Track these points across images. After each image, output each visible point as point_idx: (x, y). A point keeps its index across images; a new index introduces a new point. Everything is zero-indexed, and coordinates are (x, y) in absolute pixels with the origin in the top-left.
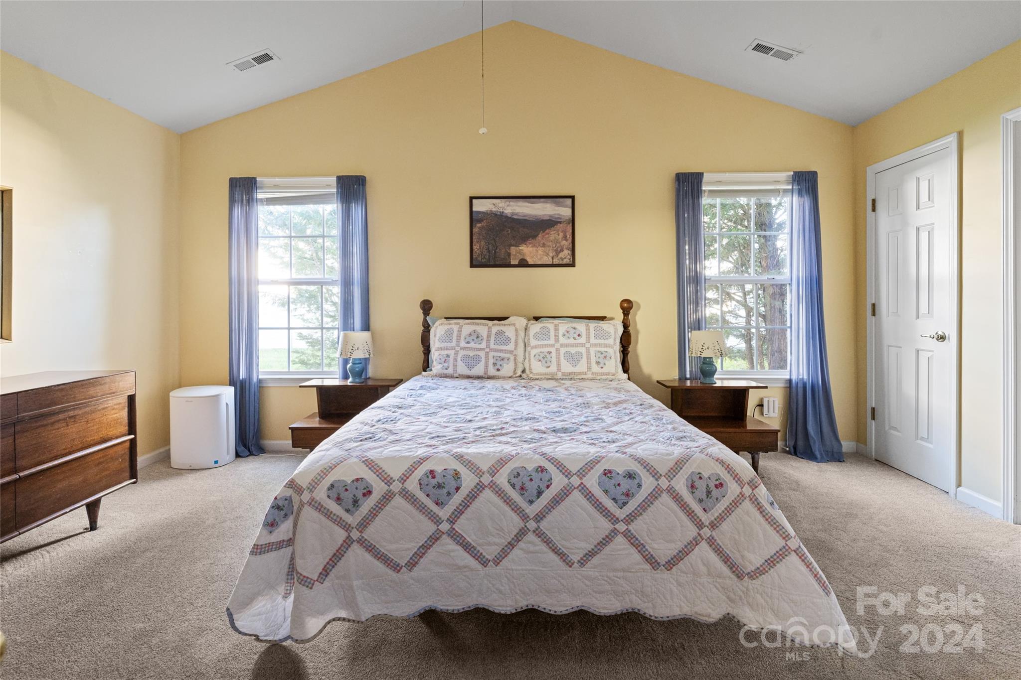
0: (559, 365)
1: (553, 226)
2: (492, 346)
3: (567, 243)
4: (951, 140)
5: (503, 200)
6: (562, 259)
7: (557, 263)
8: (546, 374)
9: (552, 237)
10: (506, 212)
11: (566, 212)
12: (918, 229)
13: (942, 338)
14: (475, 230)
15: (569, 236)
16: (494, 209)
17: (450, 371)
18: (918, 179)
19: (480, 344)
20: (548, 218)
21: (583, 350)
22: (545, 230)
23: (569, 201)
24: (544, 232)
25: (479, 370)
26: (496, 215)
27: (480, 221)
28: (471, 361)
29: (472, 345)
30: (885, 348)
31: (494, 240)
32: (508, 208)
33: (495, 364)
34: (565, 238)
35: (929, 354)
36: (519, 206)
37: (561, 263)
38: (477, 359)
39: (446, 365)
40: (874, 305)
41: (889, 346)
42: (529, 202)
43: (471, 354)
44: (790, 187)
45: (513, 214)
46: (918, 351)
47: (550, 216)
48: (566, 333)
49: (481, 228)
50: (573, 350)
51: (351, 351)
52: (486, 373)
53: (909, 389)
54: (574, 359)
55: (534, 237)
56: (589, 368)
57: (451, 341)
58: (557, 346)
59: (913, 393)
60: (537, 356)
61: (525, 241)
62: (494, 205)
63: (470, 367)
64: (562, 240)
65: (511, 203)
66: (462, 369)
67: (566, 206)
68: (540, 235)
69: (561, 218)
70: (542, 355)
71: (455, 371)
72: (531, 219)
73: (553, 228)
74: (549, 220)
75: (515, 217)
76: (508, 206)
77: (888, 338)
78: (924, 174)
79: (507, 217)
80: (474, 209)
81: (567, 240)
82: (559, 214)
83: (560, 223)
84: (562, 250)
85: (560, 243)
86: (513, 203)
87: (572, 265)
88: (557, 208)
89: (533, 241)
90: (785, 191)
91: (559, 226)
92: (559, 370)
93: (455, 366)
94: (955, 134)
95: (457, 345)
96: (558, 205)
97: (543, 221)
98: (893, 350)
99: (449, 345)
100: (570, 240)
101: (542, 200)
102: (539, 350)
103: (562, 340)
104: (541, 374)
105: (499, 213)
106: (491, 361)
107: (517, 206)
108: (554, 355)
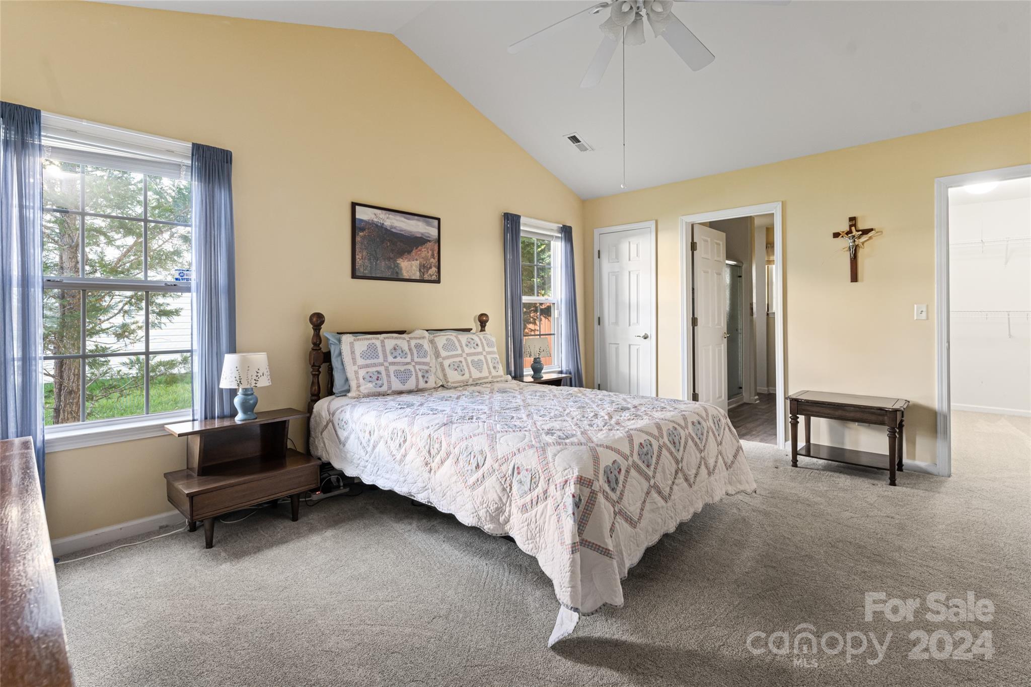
0: (470, 373)
1: (424, 244)
2: (416, 360)
3: (434, 261)
4: (652, 225)
5: (384, 212)
6: (431, 276)
7: (427, 279)
8: (462, 382)
9: (423, 254)
10: (385, 223)
11: (433, 232)
12: (630, 272)
13: (646, 337)
14: (358, 239)
15: (436, 255)
16: (375, 220)
17: (385, 388)
18: (630, 243)
19: (406, 357)
20: (420, 236)
21: (482, 357)
22: (418, 247)
23: (436, 222)
24: (416, 248)
25: (411, 384)
26: (377, 225)
27: (362, 230)
28: (404, 376)
29: (398, 359)
30: (607, 345)
31: (375, 251)
32: (388, 220)
33: (423, 377)
34: (433, 255)
35: (638, 347)
36: (397, 220)
37: (430, 279)
38: (408, 373)
39: (379, 382)
40: (599, 318)
41: (610, 344)
42: (405, 218)
43: (402, 368)
44: (560, 235)
45: (392, 227)
46: (630, 345)
47: (422, 234)
48: (468, 343)
49: (364, 237)
50: (476, 358)
51: (255, 378)
52: (417, 385)
53: (624, 368)
54: (478, 365)
55: (409, 252)
56: (490, 373)
57: (377, 357)
58: (465, 355)
59: (628, 371)
60: (452, 366)
61: (402, 255)
62: (375, 215)
63: (403, 382)
64: (431, 258)
65: (390, 216)
66: (397, 385)
67: (433, 227)
68: (414, 251)
69: (430, 237)
70: (456, 365)
71: (390, 388)
72: (407, 234)
73: (424, 246)
74: (421, 237)
75: (394, 230)
76: (387, 218)
77: (609, 339)
78: (634, 241)
79: (386, 229)
80: (358, 216)
81: (434, 259)
82: (428, 233)
83: (429, 241)
84: (431, 268)
85: (429, 260)
86: (392, 216)
87: (438, 281)
88: (427, 227)
89: (409, 256)
90: (557, 237)
91: (428, 245)
92: (471, 377)
93: (389, 382)
94: (654, 221)
95: (384, 361)
96: (429, 224)
97: (417, 237)
98: (613, 347)
99: (375, 361)
100: (437, 258)
101: (416, 217)
102: (451, 360)
103: (467, 350)
104: (458, 382)
105: (379, 224)
106: (420, 374)
107: (395, 219)
108: (464, 363)
